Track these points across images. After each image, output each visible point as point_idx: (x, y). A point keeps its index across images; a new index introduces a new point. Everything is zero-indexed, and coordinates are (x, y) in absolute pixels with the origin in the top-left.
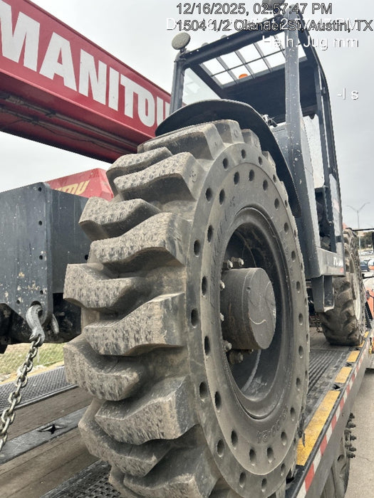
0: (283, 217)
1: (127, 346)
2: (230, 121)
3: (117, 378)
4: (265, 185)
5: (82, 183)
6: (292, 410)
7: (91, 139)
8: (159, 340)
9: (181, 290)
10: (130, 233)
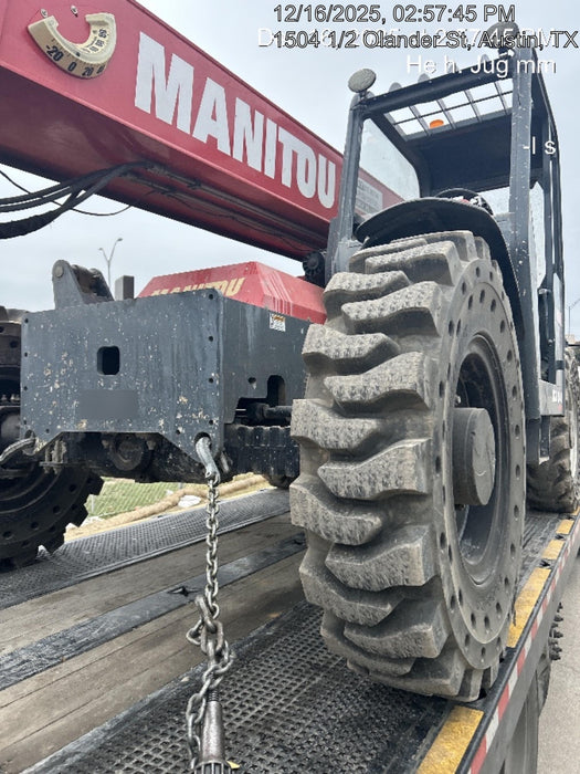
0: (506, 342)
1: (373, 490)
2: (467, 233)
3: (359, 522)
4: (493, 305)
5: (233, 282)
6: (506, 580)
7: (232, 214)
8: (410, 485)
9: (426, 436)
10: (373, 372)
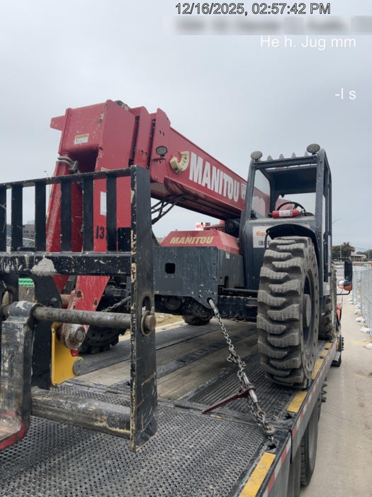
0: (315, 271)
1: (285, 318)
2: (306, 238)
3: (280, 327)
4: (312, 259)
6: (313, 355)
9: (300, 304)
10: (285, 284)
